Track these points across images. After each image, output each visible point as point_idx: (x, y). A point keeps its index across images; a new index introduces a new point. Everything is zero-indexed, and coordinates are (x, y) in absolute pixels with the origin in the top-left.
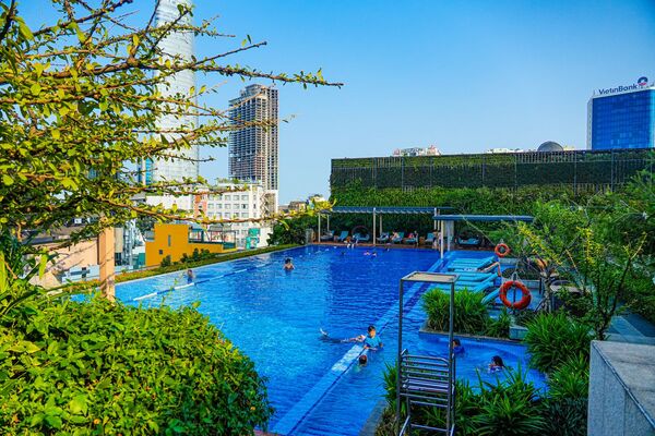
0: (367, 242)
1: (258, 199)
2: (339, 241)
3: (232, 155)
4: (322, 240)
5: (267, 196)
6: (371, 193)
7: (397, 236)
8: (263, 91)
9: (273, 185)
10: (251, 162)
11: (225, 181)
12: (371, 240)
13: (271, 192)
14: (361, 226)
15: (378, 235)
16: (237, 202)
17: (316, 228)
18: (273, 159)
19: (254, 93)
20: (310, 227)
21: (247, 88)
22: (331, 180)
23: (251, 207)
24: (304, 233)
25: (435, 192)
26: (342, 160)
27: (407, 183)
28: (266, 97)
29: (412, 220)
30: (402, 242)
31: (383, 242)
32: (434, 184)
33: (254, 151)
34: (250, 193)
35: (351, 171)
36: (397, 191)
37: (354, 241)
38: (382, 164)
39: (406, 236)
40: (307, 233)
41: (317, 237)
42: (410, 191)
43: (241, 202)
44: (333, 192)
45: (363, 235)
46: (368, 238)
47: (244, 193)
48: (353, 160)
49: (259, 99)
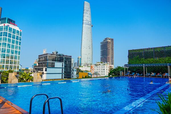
0: (142, 76)
1: (108, 67)
2: (132, 75)
3: (101, 57)
4: (125, 75)
5: (110, 67)
6: (142, 60)
7: (153, 74)
8: (109, 39)
9: (112, 64)
10: (106, 58)
11: (99, 63)
12: (143, 75)
13: (112, 65)
14: (139, 71)
15: (145, 73)
16: (102, 68)
17: (123, 71)
18: (112, 57)
19: (107, 40)
20: (121, 70)
21: (105, 39)
22: (128, 57)
23: (106, 70)
24: (119, 72)
25: (167, 59)
26: (132, 50)
27: (156, 56)
28: (110, 41)
29: (159, 69)
30: (155, 76)
31: (148, 76)
32: (166, 56)
33: (107, 55)
34: (106, 66)
35: (135, 54)
36: (152, 59)
37: (137, 75)
38: (146, 51)
39: (157, 74)
40: (121, 72)
41: (124, 74)
42: (157, 59)
43: (103, 68)
44: (129, 60)
45: (140, 74)
46: (142, 75)
47: (104, 66)
48: (135, 50)
49: (108, 42)
